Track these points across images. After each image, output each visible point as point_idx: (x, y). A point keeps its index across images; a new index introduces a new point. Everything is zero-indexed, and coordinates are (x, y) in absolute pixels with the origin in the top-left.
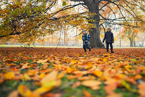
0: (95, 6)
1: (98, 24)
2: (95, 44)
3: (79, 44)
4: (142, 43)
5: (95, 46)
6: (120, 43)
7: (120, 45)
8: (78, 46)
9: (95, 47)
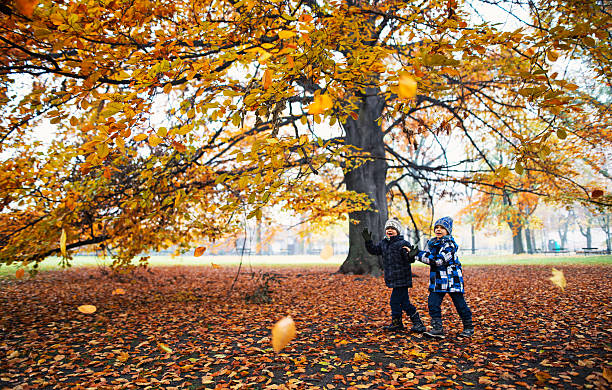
0: (366, 119)
1: (379, 184)
2: (370, 260)
3: (315, 243)
4: (563, 234)
5: (370, 268)
6: (473, 238)
7: (473, 246)
8: (310, 252)
9: (370, 272)
